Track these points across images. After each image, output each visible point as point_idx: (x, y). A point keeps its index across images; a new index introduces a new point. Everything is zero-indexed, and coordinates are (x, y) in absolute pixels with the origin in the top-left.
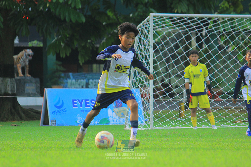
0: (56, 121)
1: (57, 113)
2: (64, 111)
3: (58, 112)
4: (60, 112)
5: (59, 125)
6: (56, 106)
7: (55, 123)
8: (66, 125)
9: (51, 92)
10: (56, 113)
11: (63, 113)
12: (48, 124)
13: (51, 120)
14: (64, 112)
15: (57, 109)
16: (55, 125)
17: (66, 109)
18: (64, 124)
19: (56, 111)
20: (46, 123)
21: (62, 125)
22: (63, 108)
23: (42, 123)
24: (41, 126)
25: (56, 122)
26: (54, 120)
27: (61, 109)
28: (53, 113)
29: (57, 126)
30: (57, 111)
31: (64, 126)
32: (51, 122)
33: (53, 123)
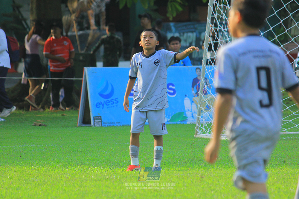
0: (102, 118)
1: (103, 106)
2: (115, 102)
3: (105, 104)
4: (109, 105)
5: (107, 125)
6: (101, 95)
7: (101, 122)
8: (117, 124)
9: (93, 73)
10: (101, 106)
11: (112, 105)
12: (90, 124)
13: (94, 117)
14: (115, 104)
15: (103, 100)
16: (100, 124)
17: (117, 99)
18: (114, 123)
19: (101, 102)
20: (86, 121)
21: (111, 124)
22: (113, 97)
23: (81, 122)
24: (80, 126)
25: (102, 120)
26: (98, 117)
27: (110, 99)
28: (96, 105)
29: (103, 125)
30: (103, 103)
31: (114, 126)
32: (94, 120)
33: (98, 122)
